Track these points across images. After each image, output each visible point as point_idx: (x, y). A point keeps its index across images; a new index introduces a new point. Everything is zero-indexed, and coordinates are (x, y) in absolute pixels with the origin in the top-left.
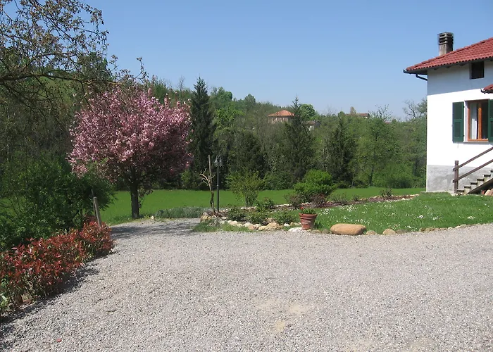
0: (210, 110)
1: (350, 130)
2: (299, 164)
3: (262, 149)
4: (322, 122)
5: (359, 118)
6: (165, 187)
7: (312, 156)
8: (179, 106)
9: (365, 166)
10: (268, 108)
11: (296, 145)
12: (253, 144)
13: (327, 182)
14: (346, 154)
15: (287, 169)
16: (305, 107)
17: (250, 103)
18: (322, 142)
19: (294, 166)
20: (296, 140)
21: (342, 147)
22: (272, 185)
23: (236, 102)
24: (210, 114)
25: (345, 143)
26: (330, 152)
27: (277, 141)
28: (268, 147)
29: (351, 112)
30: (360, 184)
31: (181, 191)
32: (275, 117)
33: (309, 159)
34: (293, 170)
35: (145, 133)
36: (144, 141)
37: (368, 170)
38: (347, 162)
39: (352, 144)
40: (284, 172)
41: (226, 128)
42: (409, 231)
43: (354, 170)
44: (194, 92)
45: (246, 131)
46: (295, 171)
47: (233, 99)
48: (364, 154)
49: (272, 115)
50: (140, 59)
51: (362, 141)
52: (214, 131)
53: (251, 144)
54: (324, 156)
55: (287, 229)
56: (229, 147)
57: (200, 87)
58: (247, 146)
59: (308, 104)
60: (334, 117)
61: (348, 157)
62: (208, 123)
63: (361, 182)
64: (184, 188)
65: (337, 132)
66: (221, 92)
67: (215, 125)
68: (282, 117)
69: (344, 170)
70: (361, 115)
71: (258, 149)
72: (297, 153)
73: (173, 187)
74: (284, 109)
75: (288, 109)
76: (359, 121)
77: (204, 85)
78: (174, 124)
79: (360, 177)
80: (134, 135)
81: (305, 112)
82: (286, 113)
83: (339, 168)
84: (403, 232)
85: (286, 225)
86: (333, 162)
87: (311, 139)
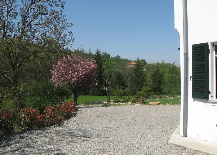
0: (102, 62)
1: (161, 71)
2: (139, 85)
3: (124, 78)
4: (150, 67)
5: (166, 65)
6: (84, 95)
7: (145, 82)
8: (92, 62)
9: (168, 86)
10: (126, 61)
11: (138, 77)
12: (120, 76)
13: (150, 91)
14: (159, 81)
15: (134, 87)
16: (142, 60)
17: (118, 59)
18: (149, 76)
19: (137, 86)
20: (138, 75)
21: (158, 77)
22: (128, 94)
23: (112, 58)
24: (102, 64)
25: (159, 76)
26: (153, 80)
27: (130, 75)
28: (126, 78)
29: (162, 63)
30: (165, 94)
31: (90, 96)
32: (129, 65)
33: (143, 83)
34: (137, 87)
35: (80, 72)
36: (80, 75)
37: (169, 88)
38: (160, 84)
39: (162, 77)
40: (133, 89)
41: (109, 70)
42: (174, 104)
43: (162, 87)
44: (95, 55)
45: (117, 71)
46: (138, 88)
47: (111, 57)
48: (167, 81)
49: (128, 64)
50: (82, 46)
51: (166, 75)
52: (104, 71)
53: (119, 77)
54: (150, 82)
55: (135, 104)
56: (110, 78)
57: (98, 52)
58: (118, 77)
59: (143, 59)
60: (154, 65)
61: (160, 82)
62: (101, 67)
63: (165, 93)
64: (91, 95)
65: (155, 71)
66: (106, 54)
67: (104, 69)
68: (132, 65)
69: (159, 87)
70: (166, 64)
71: (122, 78)
72: (138, 81)
73: (86, 94)
74: (133, 61)
75: (135, 61)
76: (165, 67)
77: (99, 52)
78: (91, 69)
79: (165, 91)
80: (76, 73)
81: (142, 63)
82: (134, 63)
83: (156, 87)
84: (172, 105)
85: (134, 103)
86: (154, 84)
87: (145, 75)
